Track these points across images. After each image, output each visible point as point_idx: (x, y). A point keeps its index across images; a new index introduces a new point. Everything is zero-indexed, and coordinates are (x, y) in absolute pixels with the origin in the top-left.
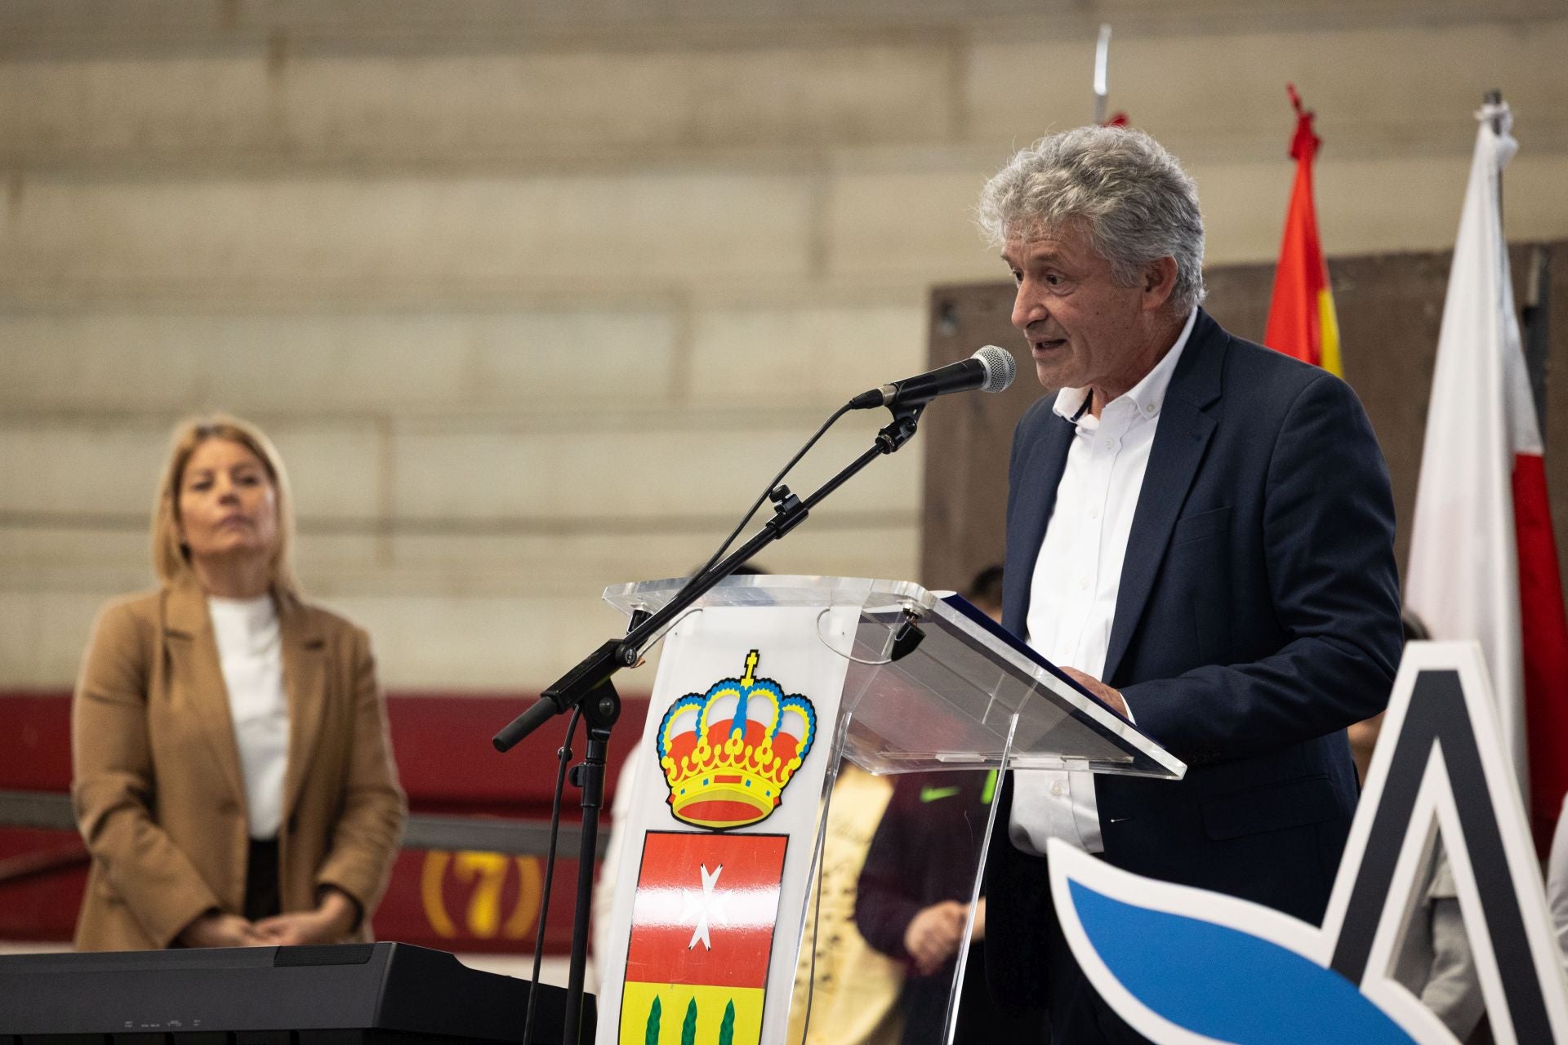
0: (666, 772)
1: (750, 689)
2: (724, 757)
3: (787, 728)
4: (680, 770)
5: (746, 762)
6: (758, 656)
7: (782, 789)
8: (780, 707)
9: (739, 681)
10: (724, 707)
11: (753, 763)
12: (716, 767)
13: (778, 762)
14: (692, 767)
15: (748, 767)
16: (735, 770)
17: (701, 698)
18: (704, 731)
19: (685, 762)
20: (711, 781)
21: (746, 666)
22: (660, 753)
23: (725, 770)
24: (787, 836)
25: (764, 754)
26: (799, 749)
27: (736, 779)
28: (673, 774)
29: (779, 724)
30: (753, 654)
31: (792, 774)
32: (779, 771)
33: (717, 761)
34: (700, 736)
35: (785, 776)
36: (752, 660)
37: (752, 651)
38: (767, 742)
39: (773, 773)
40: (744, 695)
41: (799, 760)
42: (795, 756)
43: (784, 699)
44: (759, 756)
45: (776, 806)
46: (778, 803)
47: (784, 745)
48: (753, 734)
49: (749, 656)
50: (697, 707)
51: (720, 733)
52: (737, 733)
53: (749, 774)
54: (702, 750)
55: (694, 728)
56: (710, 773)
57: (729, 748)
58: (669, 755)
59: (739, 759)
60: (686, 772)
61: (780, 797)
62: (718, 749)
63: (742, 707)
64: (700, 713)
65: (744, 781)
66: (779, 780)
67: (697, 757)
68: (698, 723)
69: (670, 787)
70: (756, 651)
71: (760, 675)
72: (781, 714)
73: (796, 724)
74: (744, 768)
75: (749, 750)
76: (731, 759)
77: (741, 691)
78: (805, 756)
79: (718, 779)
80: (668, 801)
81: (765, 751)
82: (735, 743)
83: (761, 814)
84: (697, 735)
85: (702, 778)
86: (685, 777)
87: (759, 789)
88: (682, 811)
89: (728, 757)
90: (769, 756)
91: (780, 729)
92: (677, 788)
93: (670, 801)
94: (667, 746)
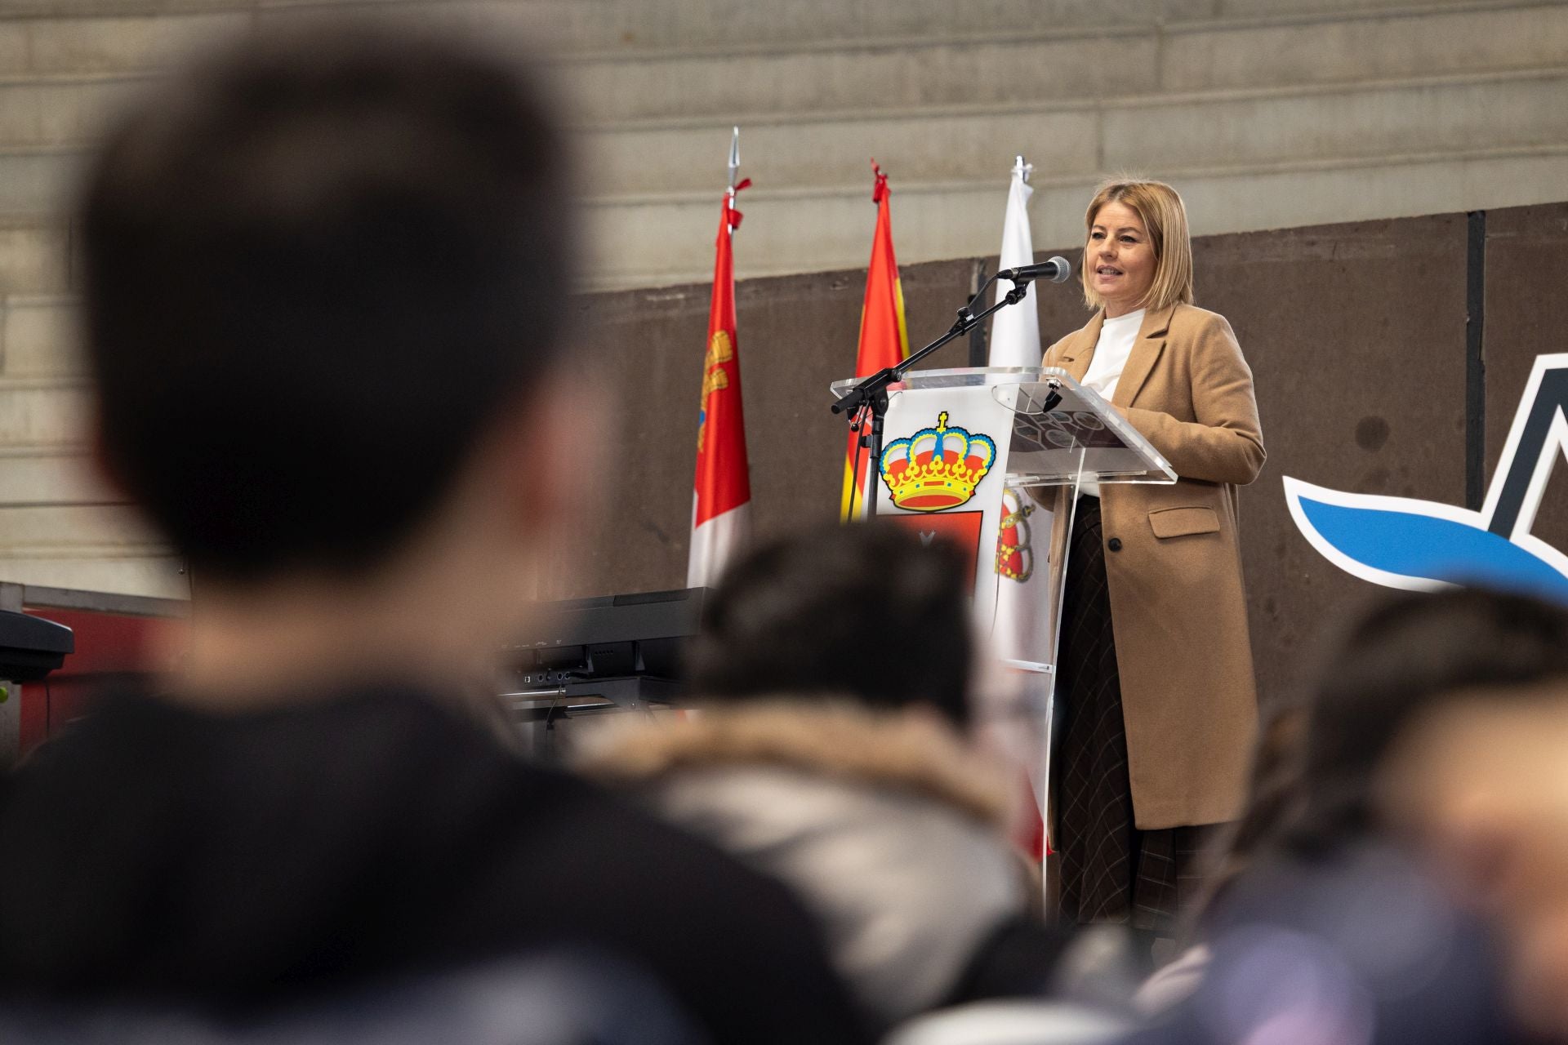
0: (887, 482)
1: (944, 434)
2: (929, 472)
3: (975, 452)
4: (898, 481)
5: (946, 473)
6: (947, 415)
7: (975, 486)
8: (968, 442)
9: (936, 429)
10: (927, 444)
11: (951, 473)
12: (924, 477)
13: (970, 472)
14: (906, 478)
15: (948, 475)
16: (939, 478)
17: (910, 440)
18: (913, 458)
19: (901, 476)
20: (922, 485)
21: (939, 421)
22: (882, 472)
23: (930, 478)
24: (982, 512)
25: (959, 468)
26: (985, 463)
27: (942, 483)
28: (893, 482)
29: (968, 451)
30: (944, 414)
31: (981, 478)
32: (971, 478)
33: (924, 474)
34: (910, 461)
35: (976, 479)
36: (944, 417)
37: (942, 412)
38: (961, 461)
39: (967, 478)
40: (940, 437)
41: (985, 470)
42: (982, 468)
43: (969, 437)
44: (955, 468)
45: (971, 497)
46: (973, 494)
47: (973, 462)
48: (950, 458)
49: (940, 415)
50: (906, 446)
51: (924, 459)
52: (938, 458)
53: (950, 479)
54: (912, 469)
55: (905, 457)
56: (921, 481)
57: (932, 466)
58: (889, 473)
59: (941, 472)
60: (902, 481)
61: (974, 491)
62: (924, 468)
63: (939, 443)
64: (909, 449)
65: (946, 483)
66: (972, 482)
67: (908, 472)
68: (908, 454)
69: (892, 491)
70: (946, 412)
71: (950, 424)
72: (969, 446)
73: (981, 450)
74: (945, 476)
75: (948, 467)
76: (935, 472)
77: (938, 434)
78: (989, 467)
79: (927, 484)
80: (890, 498)
81: (960, 466)
82: (937, 463)
83: (960, 500)
84: (908, 460)
85: (915, 484)
86: (902, 484)
87: (957, 487)
88: (903, 503)
89: (933, 471)
90: (963, 470)
91: (970, 454)
92: (896, 491)
93: (892, 498)
94: (887, 468)
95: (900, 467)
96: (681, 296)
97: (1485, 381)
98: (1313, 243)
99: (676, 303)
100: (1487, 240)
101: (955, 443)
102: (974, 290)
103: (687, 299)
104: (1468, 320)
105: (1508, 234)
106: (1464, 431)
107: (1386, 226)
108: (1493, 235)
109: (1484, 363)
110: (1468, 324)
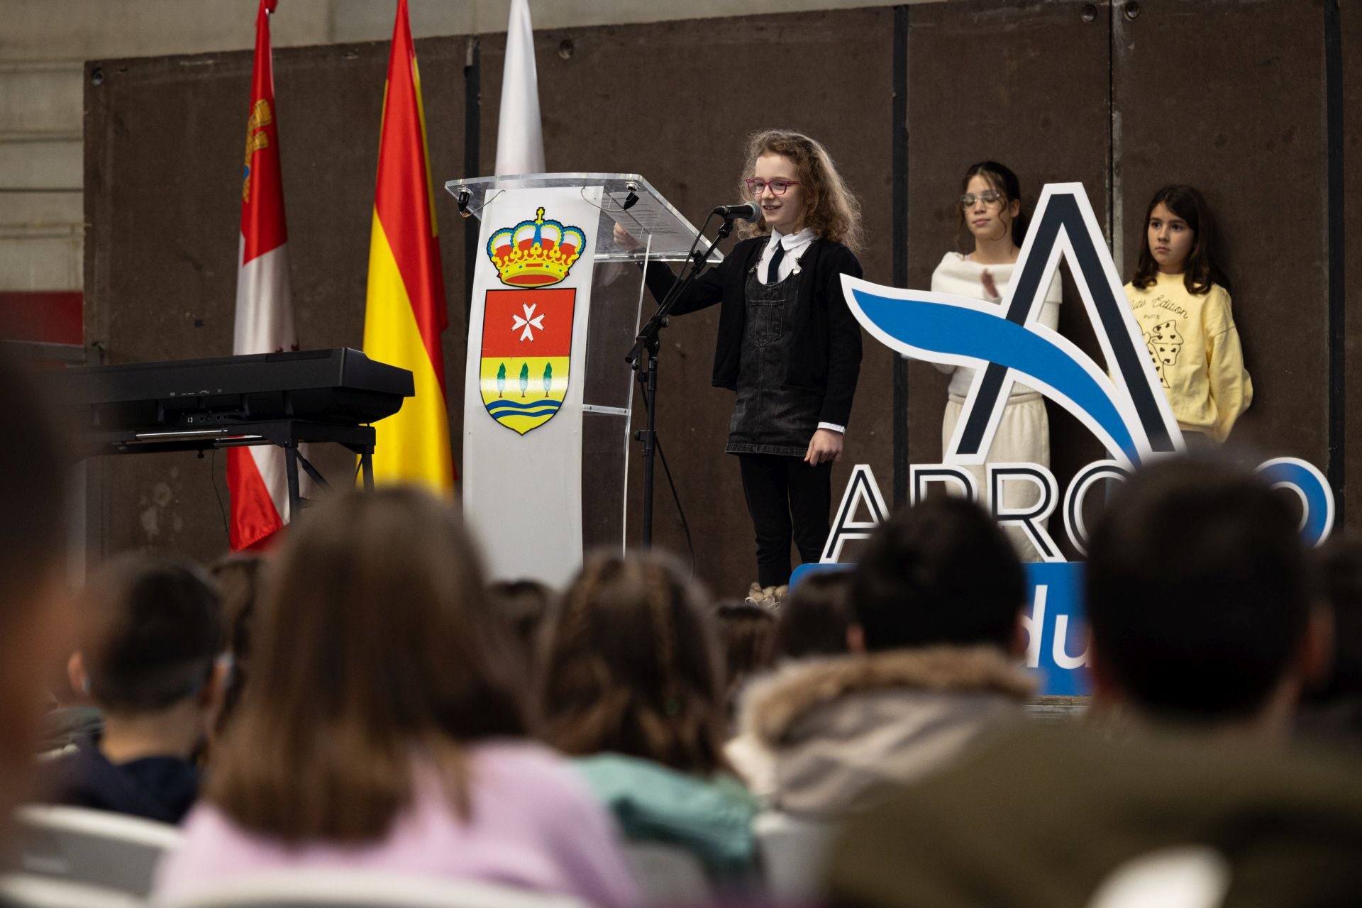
0: (495, 264)
1: (541, 225)
2: (530, 256)
3: (566, 241)
4: (503, 263)
5: (544, 257)
6: (544, 210)
7: (569, 268)
8: (562, 232)
9: (534, 221)
10: (527, 233)
11: (549, 257)
12: (526, 260)
13: (564, 257)
14: (511, 260)
15: (546, 259)
16: (539, 261)
17: (513, 230)
18: (516, 244)
19: (506, 258)
20: (524, 266)
21: (537, 214)
22: (490, 255)
23: (531, 261)
24: (575, 289)
25: (555, 253)
26: (577, 250)
27: (540, 265)
29: (562, 239)
30: (541, 209)
31: (574, 262)
32: (566, 262)
33: (526, 257)
34: (513, 247)
35: (570, 262)
36: (541, 212)
37: (540, 208)
38: (556, 248)
39: (562, 261)
40: (538, 228)
41: (577, 256)
42: (575, 254)
43: (563, 229)
44: (552, 253)
45: (566, 276)
46: (567, 274)
47: (567, 249)
48: (547, 244)
49: (538, 210)
50: (510, 234)
51: (526, 245)
52: (537, 245)
53: (548, 262)
54: (516, 253)
55: (510, 243)
56: (523, 263)
57: (532, 251)
58: (496, 256)
59: (540, 256)
60: (507, 263)
61: (568, 272)
62: (526, 252)
63: (538, 233)
64: (512, 237)
65: (545, 265)
66: (566, 264)
67: (512, 256)
68: (512, 241)
69: (499, 270)
70: (543, 208)
71: (546, 217)
72: (563, 235)
73: (573, 239)
74: (544, 260)
75: (545, 252)
76: (535, 256)
77: (537, 226)
78: (581, 253)
79: (528, 265)
80: (498, 276)
81: (555, 252)
82: (536, 249)
83: (558, 279)
84: (512, 246)
85: (518, 265)
86: (508, 265)
87: (554, 269)
88: (508, 280)
89: (533, 255)
90: (558, 254)
91: (564, 242)
92: (503, 270)
93: (499, 276)
94: (494, 252)
95: (505, 251)
96: (210, 62)
97: (909, 145)
98: (762, 29)
99: (206, 68)
100: (910, 29)
101: (550, 233)
102: (469, 62)
103: (216, 65)
104: (894, 95)
105: (928, 25)
106: (890, 187)
107: (824, 16)
108: (915, 26)
109: (909, 131)
110: (894, 99)
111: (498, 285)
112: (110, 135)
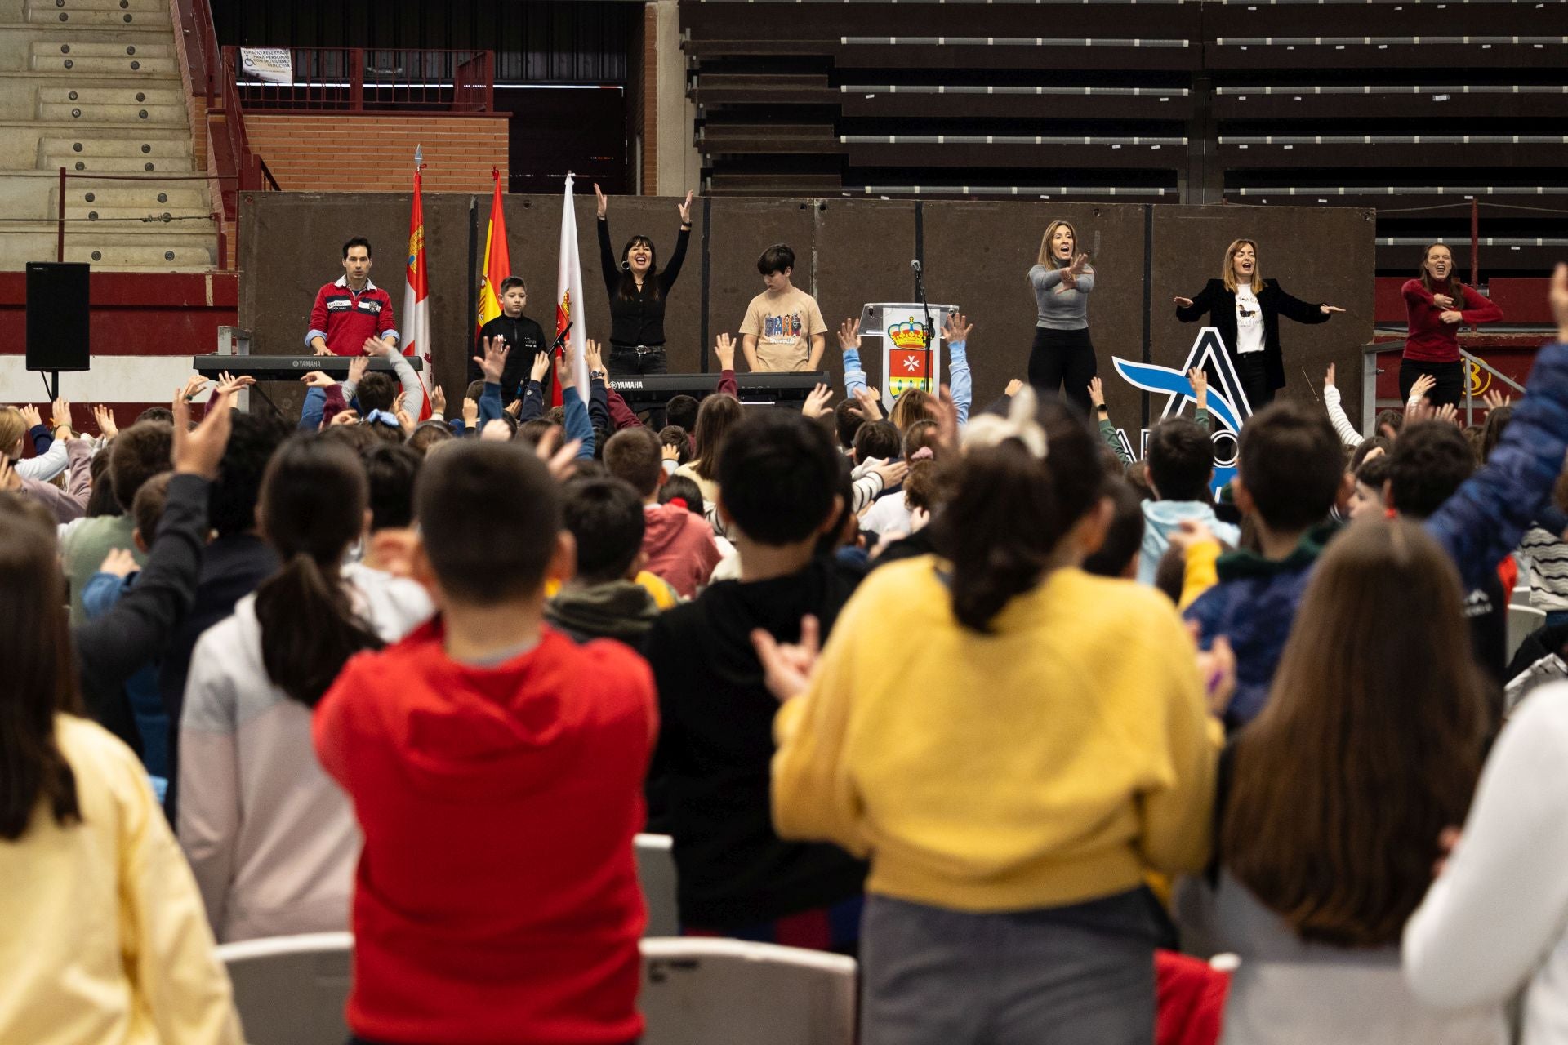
0: (892, 339)
2: (909, 336)
18: (901, 331)
20: (906, 340)
22: (889, 335)
24: (932, 351)
53: (918, 339)
54: (902, 335)
55: (898, 331)
58: (892, 335)
60: (898, 339)
62: (906, 335)
64: (899, 328)
83: (923, 346)
85: (903, 340)
87: (921, 342)
88: (899, 346)
93: (895, 344)
94: (891, 333)
95: (896, 334)
111: (895, 348)
112: (256, 228)
